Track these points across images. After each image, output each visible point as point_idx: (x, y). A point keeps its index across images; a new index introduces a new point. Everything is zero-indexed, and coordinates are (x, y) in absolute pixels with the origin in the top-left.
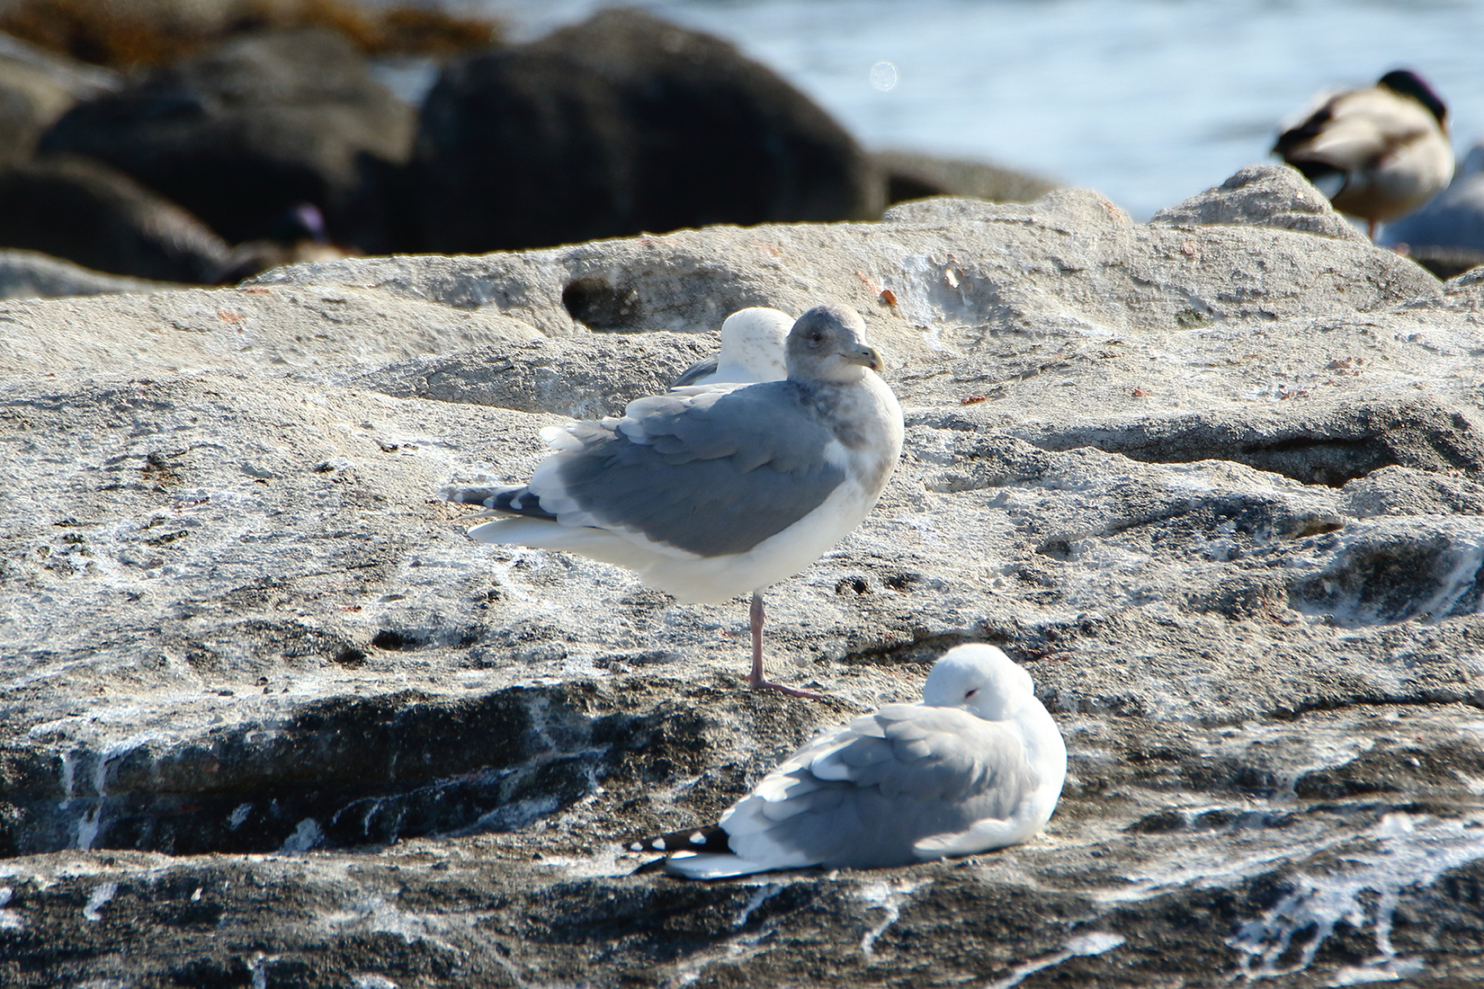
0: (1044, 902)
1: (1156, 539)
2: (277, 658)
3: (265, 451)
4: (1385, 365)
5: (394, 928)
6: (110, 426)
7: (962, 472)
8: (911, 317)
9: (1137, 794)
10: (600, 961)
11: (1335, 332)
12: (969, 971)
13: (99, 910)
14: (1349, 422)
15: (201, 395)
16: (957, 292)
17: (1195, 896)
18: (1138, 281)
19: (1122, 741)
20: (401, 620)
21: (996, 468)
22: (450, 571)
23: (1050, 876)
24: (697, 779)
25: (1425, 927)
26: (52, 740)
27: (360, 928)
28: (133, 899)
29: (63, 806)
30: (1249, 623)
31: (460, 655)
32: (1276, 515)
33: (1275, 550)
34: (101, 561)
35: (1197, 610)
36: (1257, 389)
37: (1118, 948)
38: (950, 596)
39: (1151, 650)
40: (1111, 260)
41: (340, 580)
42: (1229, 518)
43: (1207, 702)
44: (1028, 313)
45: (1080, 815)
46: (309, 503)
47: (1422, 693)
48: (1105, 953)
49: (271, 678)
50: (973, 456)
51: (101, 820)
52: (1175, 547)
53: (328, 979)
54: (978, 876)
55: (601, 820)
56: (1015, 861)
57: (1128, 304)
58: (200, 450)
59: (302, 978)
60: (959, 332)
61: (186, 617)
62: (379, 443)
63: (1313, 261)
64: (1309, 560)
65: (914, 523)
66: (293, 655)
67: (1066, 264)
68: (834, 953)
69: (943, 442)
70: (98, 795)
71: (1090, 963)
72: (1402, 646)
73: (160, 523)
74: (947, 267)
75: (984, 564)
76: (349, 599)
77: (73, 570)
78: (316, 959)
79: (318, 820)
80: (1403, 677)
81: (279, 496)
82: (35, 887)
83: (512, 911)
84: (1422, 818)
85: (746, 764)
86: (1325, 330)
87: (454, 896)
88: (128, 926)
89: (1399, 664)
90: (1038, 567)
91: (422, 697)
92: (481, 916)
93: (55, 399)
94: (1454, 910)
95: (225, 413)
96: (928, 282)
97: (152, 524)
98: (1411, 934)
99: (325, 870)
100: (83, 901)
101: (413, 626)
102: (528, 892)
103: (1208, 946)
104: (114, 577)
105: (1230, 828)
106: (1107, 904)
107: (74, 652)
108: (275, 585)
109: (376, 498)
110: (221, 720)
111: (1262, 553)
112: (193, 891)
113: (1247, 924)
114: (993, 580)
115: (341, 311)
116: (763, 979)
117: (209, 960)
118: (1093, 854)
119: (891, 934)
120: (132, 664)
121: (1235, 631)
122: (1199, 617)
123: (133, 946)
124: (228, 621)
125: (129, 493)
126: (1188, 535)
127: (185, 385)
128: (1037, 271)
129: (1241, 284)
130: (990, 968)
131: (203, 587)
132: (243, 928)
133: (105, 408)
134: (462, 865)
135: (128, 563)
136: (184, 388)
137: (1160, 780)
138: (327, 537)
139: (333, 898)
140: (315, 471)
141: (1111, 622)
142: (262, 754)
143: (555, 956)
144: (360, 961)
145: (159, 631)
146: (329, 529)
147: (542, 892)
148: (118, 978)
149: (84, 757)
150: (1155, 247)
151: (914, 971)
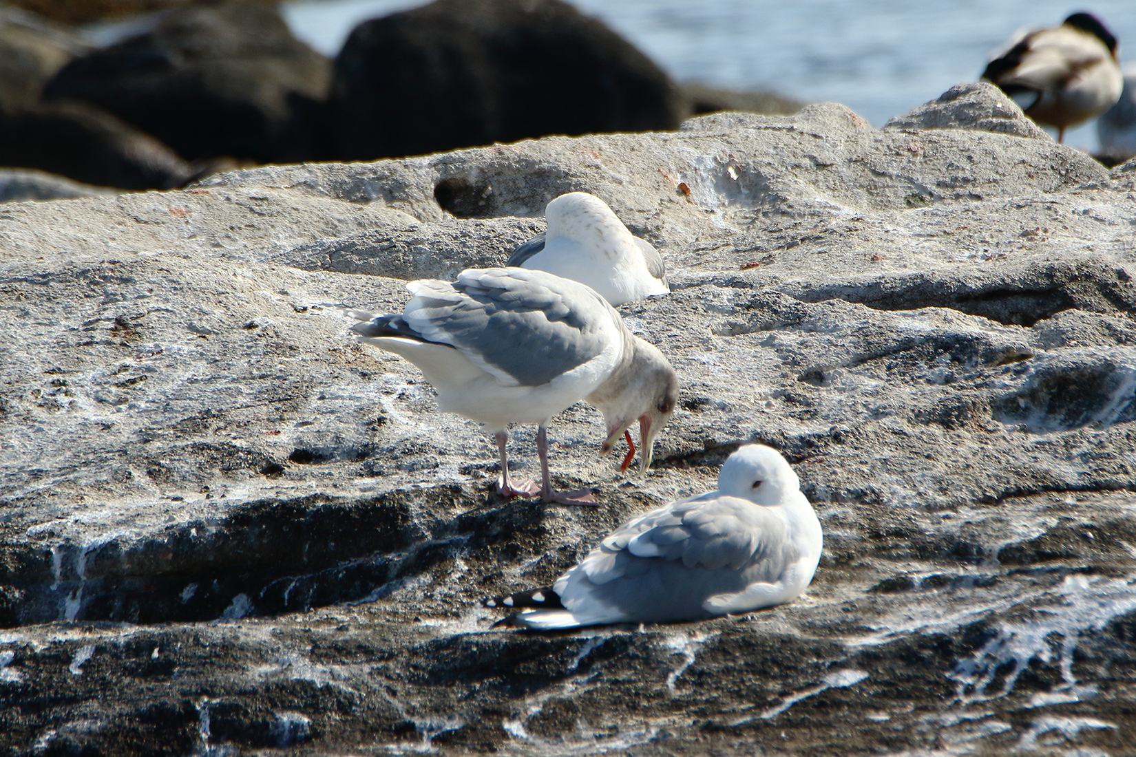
0: (806, 647)
1: (889, 368)
2: (216, 471)
3: (205, 313)
4: (1066, 233)
5: (308, 676)
6: (87, 296)
7: (740, 320)
8: (702, 204)
9: (877, 563)
10: (466, 698)
11: (1026, 208)
12: (750, 701)
13: (81, 667)
14: (1038, 277)
15: (156, 271)
16: (736, 183)
17: (921, 640)
18: (875, 173)
19: (865, 523)
20: (311, 440)
21: (765, 316)
22: (348, 402)
23: (811, 627)
24: (539, 558)
25: (1098, 661)
26: (44, 537)
27: (282, 677)
28: (107, 657)
29: (54, 588)
30: (961, 431)
31: (356, 466)
32: (981, 348)
33: (981, 375)
34: (81, 400)
35: (922, 422)
36: (967, 253)
37: (863, 681)
38: (732, 415)
39: (887, 453)
40: (854, 157)
41: (264, 411)
42: (945, 351)
43: (930, 493)
44: (791, 198)
45: (833, 580)
46: (240, 352)
47: (1096, 483)
48: (853, 685)
49: (212, 487)
50: (748, 308)
51: (82, 598)
52: (904, 374)
53: (257, 716)
54: (756, 628)
55: (466, 591)
56: (784, 616)
57: (868, 190)
58: (156, 313)
59: (238, 715)
60: (738, 214)
61: (146, 441)
62: (292, 306)
63: (1009, 154)
64: (1007, 382)
65: (704, 359)
66: (229, 469)
67: (820, 161)
68: (646, 689)
69: (725, 297)
70: (80, 578)
71: (842, 693)
72: (1080, 447)
73: (126, 370)
74: (728, 165)
75: (758, 390)
76: (271, 426)
77: (59, 407)
78: (248, 701)
79: (249, 595)
80: (1081, 470)
81: (217, 348)
82: (32, 650)
83: (398, 662)
84: (1096, 578)
85: (577, 546)
86: (1019, 207)
87: (353, 651)
88: (104, 678)
89: (1077, 460)
90: (800, 391)
91: (327, 498)
92: (375, 666)
93: (44, 276)
94: (1121, 648)
95: (174, 285)
96: (715, 176)
97: (119, 371)
98: (1088, 667)
99: (255, 633)
100: (69, 660)
101: (320, 445)
102: (410, 647)
103: (932, 679)
104: (91, 412)
105: (948, 588)
106: (855, 647)
107: (60, 469)
108: (214, 416)
109: (291, 348)
110: (174, 519)
111: (971, 378)
112: (152, 651)
113: (962, 661)
114: (765, 402)
115: (265, 206)
116: (592, 710)
117: (166, 703)
118: (844, 610)
119: (689, 674)
120: (105, 478)
121: (951, 438)
122: (923, 428)
123: (108, 693)
124: (179, 443)
125: (101, 347)
126: (914, 365)
127: (143, 264)
128: (798, 166)
129: (954, 174)
130: (765, 699)
131: (159, 418)
132: (192, 678)
133: (82, 282)
134: (360, 627)
135: (101, 401)
136: (143, 267)
137: (894, 553)
138: (253, 378)
139: (261, 654)
140: (244, 328)
141: (856, 432)
142: (205, 545)
143: (432, 696)
144: (282, 702)
145: (125, 452)
146: (255, 372)
147: (421, 647)
148: (96, 718)
149: (69, 550)
150: (888, 146)
151: (707, 701)
